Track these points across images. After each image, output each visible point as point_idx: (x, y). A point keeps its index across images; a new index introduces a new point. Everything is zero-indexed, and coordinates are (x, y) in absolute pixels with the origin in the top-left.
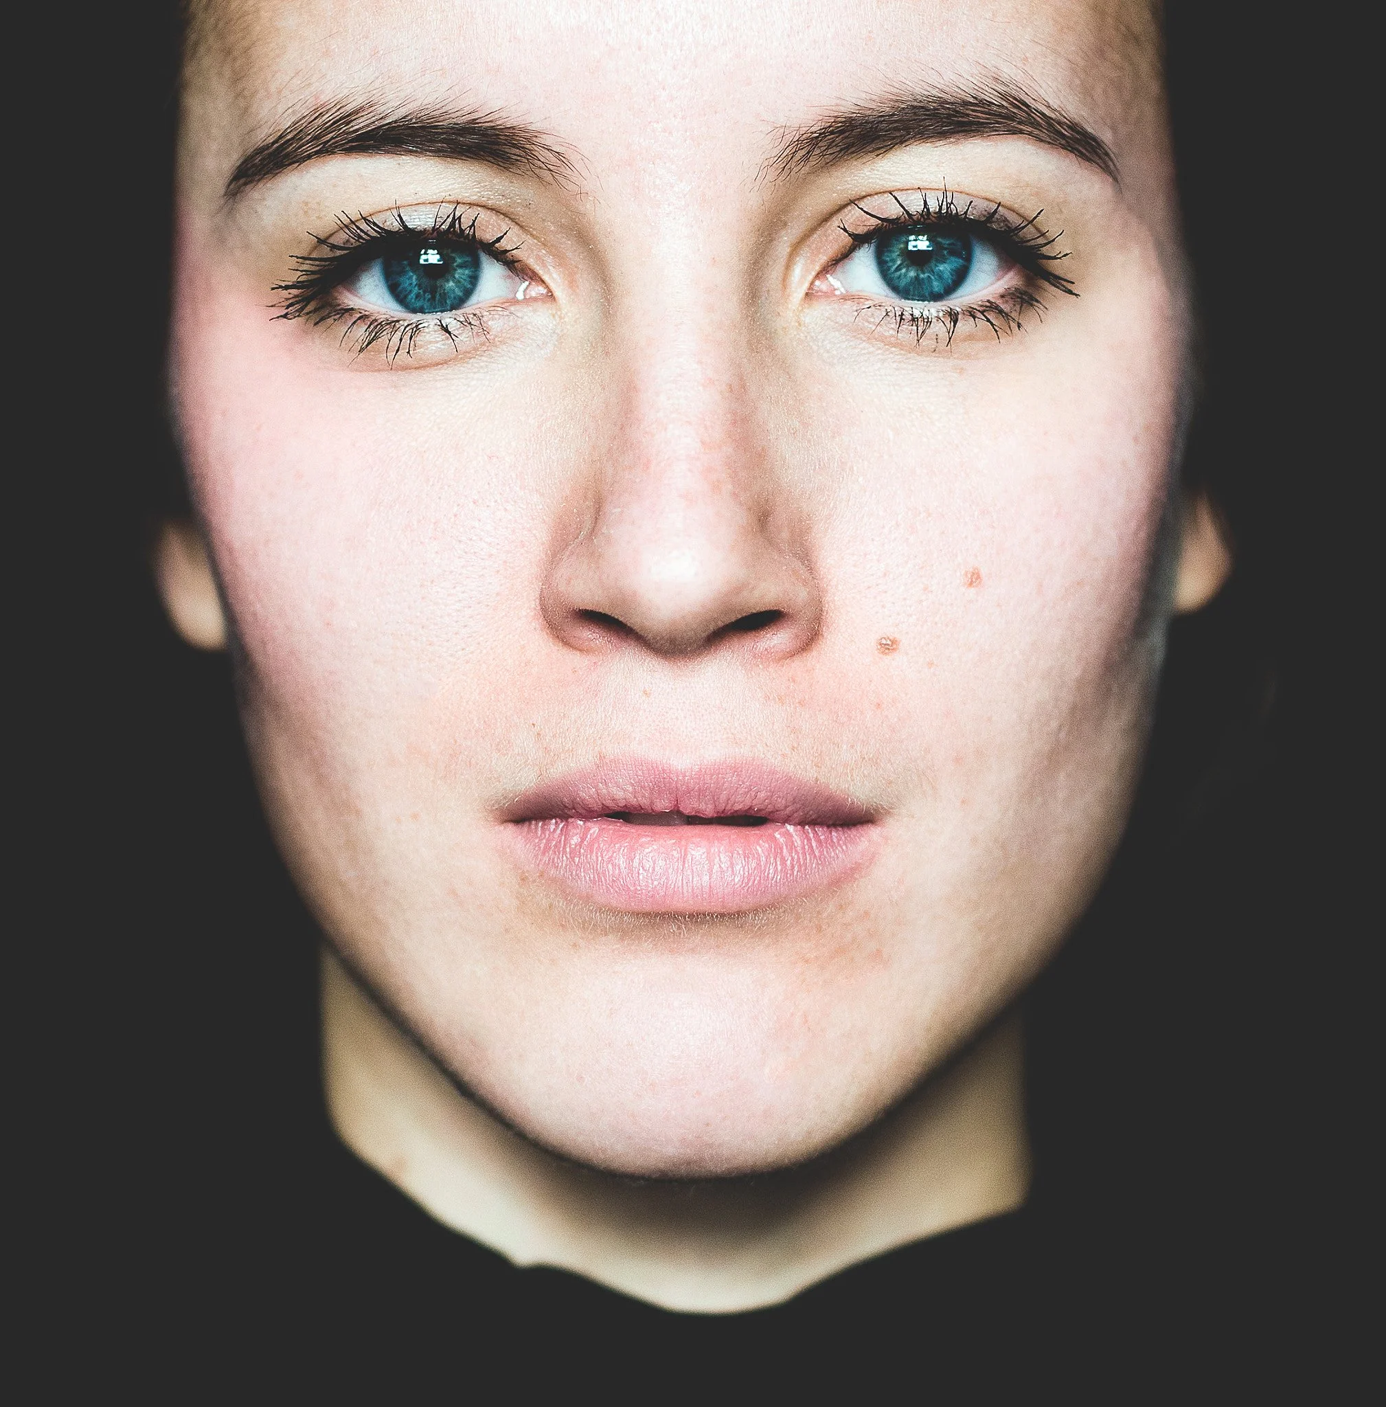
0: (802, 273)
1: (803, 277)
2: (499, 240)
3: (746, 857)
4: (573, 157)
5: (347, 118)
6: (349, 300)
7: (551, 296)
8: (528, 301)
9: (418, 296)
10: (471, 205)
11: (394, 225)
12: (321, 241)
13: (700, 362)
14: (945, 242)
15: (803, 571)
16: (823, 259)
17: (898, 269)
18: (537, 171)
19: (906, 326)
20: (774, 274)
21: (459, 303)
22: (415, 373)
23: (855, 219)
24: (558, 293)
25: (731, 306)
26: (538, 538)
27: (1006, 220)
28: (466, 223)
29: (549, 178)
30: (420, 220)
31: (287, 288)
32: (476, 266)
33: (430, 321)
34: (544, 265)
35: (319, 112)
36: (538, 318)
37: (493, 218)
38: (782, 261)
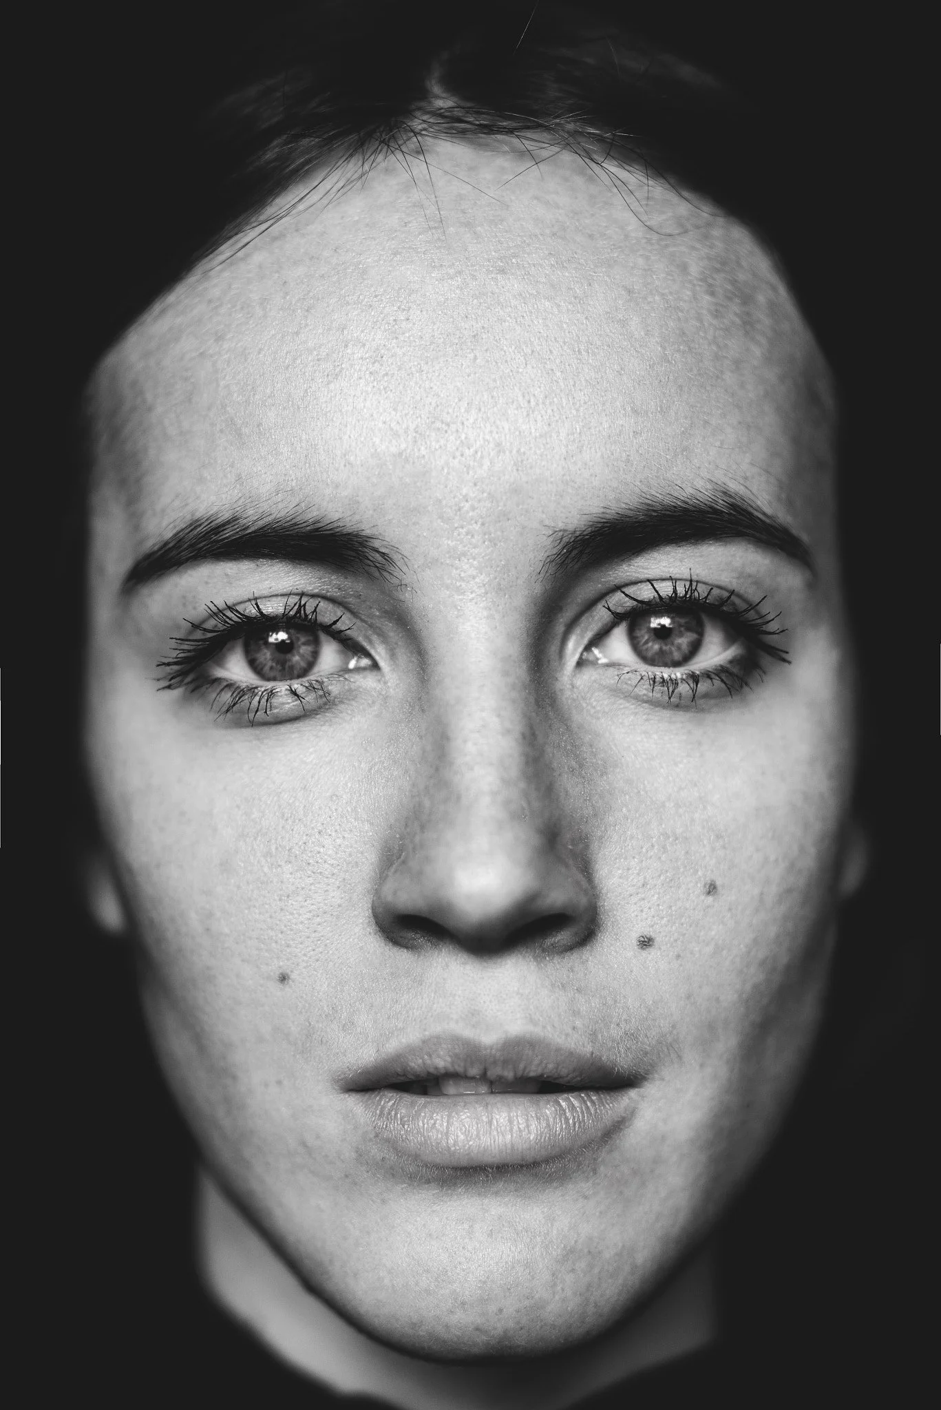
0: (574, 648)
1: (575, 649)
2: (335, 622)
3: (538, 1119)
4: (395, 557)
5: (219, 529)
6: (220, 673)
7: (375, 666)
8: (358, 669)
9: (271, 668)
10: (313, 596)
11: (251, 610)
12: (196, 626)
13: (499, 716)
14: (682, 621)
15: (584, 883)
16: (589, 635)
17: (646, 642)
18: (367, 568)
19: (657, 688)
20: (553, 648)
21: (304, 672)
22: (274, 728)
23: (618, 601)
24: (382, 663)
25: (521, 672)
26: (369, 860)
27: (734, 604)
28: (309, 609)
29: (377, 574)
30: (272, 608)
31: (168, 664)
32: (316, 643)
33: (282, 687)
34: (370, 642)
35: (195, 524)
36: (368, 682)
37: (331, 606)
38: (559, 637)
